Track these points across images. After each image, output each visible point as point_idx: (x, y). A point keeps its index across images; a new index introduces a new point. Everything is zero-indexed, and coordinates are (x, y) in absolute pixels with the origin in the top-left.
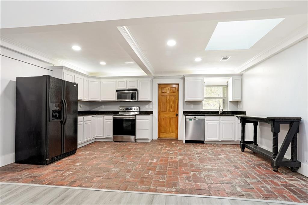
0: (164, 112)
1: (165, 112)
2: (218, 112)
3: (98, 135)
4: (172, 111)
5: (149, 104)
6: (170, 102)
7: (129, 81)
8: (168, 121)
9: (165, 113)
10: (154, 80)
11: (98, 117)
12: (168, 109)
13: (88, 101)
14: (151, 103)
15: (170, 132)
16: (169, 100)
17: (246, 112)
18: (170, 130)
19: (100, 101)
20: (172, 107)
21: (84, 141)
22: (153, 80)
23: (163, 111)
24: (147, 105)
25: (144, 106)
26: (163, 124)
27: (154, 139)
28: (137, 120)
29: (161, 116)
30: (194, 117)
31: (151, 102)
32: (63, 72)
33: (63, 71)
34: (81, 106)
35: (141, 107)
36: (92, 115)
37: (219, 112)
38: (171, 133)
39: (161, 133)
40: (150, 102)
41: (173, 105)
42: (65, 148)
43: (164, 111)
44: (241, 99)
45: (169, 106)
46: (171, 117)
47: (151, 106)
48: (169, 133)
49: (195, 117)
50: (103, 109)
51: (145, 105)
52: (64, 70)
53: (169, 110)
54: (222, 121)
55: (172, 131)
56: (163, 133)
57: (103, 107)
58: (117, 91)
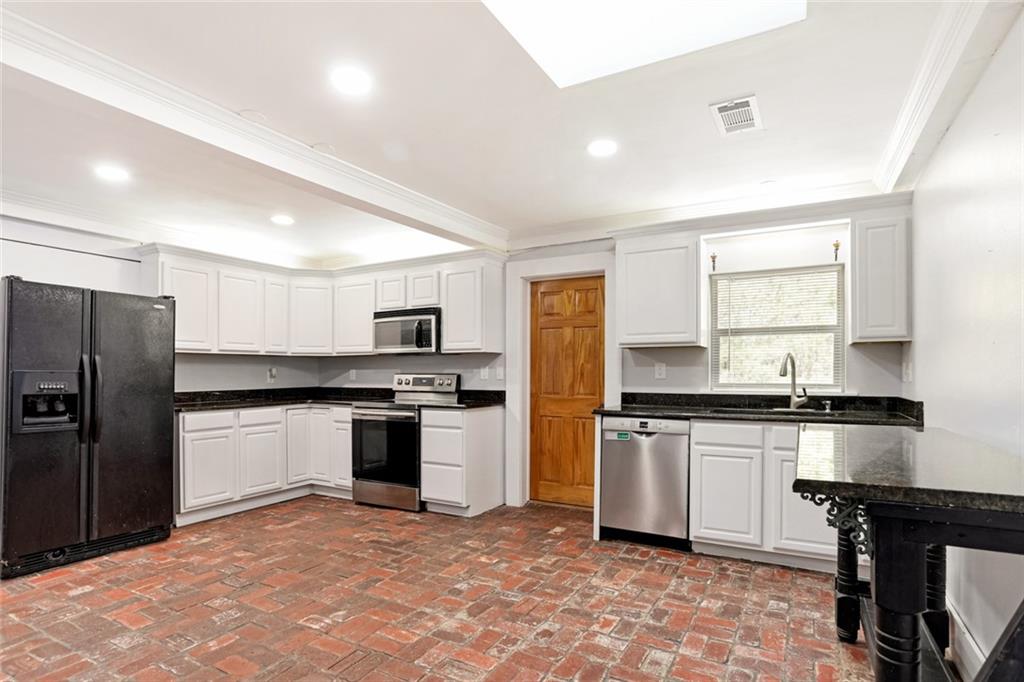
0: (552, 396)
1: (558, 394)
2: (784, 401)
3: (315, 476)
4: (582, 391)
5: (491, 365)
6: (574, 356)
7: (415, 278)
8: (570, 435)
9: (555, 400)
10: (508, 264)
11: (316, 411)
12: (567, 383)
13: (289, 354)
14: (500, 359)
15: (577, 480)
16: (572, 344)
17: (921, 404)
18: (578, 472)
19: (335, 355)
20: (582, 375)
21: (243, 494)
22: (505, 264)
23: (550, 390)
24: (485, 366)
25: (475, 370)
26: (548, 444)
27: (508, 504)
28: (426, 426)
29: (542, 412)
30: (638, 421)
31: (499, 354)
32: (163, 263)
33: (160, 260)
34: (274, 371)
35: (465, 376)
36: (287, 404)
37: (789, 397)
38: (579, 484)
39: (542, 482)
40: (495, 355)
41: (589, 366)
42: (95, 523)
43: (554, 393)
44: (904, 333)
45: (571, 369)
46: (580, 418)
47: (500, 371)
48: (572, 485)
49: (643, 425)
50: (352, 382)
51: (479, 367)
52: (162, 257)
53: (572, 386)
54: (776, 448)
55: (585, 479)
56: (551, 481)
57: (353, 373)
58: (377, 315)
